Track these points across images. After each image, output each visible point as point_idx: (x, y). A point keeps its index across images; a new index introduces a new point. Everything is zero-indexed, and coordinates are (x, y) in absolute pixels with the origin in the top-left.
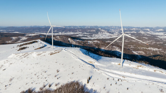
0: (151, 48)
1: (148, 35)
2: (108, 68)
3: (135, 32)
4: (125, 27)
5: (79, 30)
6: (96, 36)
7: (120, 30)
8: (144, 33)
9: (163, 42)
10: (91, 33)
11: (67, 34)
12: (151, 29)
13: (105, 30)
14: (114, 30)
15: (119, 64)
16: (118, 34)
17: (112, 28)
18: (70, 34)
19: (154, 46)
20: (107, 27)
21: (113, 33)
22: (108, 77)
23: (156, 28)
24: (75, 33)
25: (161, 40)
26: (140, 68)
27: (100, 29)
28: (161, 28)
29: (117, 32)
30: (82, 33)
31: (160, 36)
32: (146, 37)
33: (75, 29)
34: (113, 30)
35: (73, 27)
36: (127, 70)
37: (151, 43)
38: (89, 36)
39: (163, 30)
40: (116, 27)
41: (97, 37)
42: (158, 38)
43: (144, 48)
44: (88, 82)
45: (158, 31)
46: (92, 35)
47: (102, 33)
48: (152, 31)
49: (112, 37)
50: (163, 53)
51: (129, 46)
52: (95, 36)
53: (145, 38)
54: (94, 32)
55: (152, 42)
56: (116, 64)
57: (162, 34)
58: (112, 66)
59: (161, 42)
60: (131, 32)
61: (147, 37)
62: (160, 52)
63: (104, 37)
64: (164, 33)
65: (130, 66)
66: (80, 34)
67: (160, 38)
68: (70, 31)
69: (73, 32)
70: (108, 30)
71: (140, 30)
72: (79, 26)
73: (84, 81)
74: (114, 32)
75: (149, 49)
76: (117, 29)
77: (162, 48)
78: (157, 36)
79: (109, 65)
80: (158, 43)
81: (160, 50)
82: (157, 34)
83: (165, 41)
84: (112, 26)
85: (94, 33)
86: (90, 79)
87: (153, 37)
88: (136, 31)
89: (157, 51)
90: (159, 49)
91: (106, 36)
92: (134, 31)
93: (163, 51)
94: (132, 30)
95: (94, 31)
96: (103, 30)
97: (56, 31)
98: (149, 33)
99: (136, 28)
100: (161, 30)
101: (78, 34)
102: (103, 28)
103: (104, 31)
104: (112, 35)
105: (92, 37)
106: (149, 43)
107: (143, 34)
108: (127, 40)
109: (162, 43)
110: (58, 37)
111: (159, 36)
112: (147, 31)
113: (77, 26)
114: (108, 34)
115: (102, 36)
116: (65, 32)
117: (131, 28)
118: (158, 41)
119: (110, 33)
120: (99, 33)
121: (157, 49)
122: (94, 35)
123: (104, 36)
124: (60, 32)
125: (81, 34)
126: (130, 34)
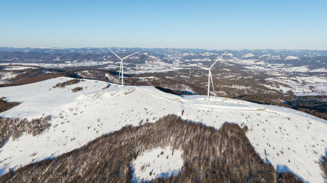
0: (236, 86)
1: (230, 65)
2: (195, 103)
3: (209, 60)
4: (191, 50)
5: (106, 58)
6: (142, 68)
7: (182, 55)
8: (223, 60)
9: (253, 75)
10: (132, 62)
11: (84, 65)
12: (236, 53)
13: (156, 55)
14: (173, 57)
15: (205, 100)
16: (181, 64)
17: (169, 51)
18: (91, 65)
19: (240, 83)
20: (159, 50)
21: (170, 62)
22: (198, 110)
23: (242, 52)
24: (100, 63)
25: (250, 72)
26: (225, 101)
27: (146, 54)
28: (250, 52)
29: (178, 59)
30: (113, 62)
31: (249, 66)
32: (228, 69)
33: (99, 55)
34: (169, 56)
35: (91, 49)
36: (214, 103)
37: (235, 78)
38: (129, 69)
39: (253, 55)
40: (174, 50)
41: (144, 70)
42: (247, 69)
43: (226, 86)
44: (182, 115)
45: (246, 57)
46: (135, 66)
47: (151, 62)
48: (237, 56)
49: (171, 70)
50: (252, 92)
51: (202, 84)
52: (139, 68)
54: (136, 60)
55: (237, 77)
56: (202, 99)
57: (251, 62)
58: (199, 101)
59: (250, 75)
60: (203, 60)
61: (228, 67)
62: (248, 92)
63: (158, 70)
64: (255, 60)
65: (216, 101)
66: (110, 64)
67: (248, 69)
68: (89, 60)
69: (95, 61)
70: (161, 55)
71: (216, 56)
72: (103, 48)
73: (179, 114)
74: (173, 60)
75: (233, 87)
76: (177, 53)
77: (251, 86)
78: (245, 65)
79: (196, 101)
80: (245, 78)
81: (249, 88)
82: (244, 62)
83: (255, 73)
84: (167, 49)
85: (136, 62)
86: (183, 112)
87: (238, 68)
88: (210, 57)
89: (244, 90)
90: (246, 86)
91: (160, 68)
92: (208, 57)
93: (252, 90)
94: (204, 55)
95: (137, 58)
96: (153, 57)
97: (58, 59)
98: (231, 60)
99: (210, 52)
100: (251, 55)
101: (106, 65)
102: (151, 52)
103: (156, 58)
104: (171, 65)
105: (135, 70)
106: (232, 78)
107: (222, 62)
108: (198, 75)
109: (251, 77)
110: (86, 71)
111: (247, 66)
112: (229, 57)
113: (99, 49)
114: (163, 64)
115: (152, 68)
116: (79, 62)
117: (202, 53)
118: (246, 74)
119: (166, 61)
120: (146, 62)
121: (244, 87)
122: (137, 66)
123: (156, 67)
124: (68, 62)
125: (113, 64)
126: (201, 64)
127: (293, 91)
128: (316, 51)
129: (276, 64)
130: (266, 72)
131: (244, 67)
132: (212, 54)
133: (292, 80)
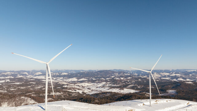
3: (12, 77)
23: (33, 71)
28: (38, 71)
39: (41, 74)
45: (37, 74)
48: (31, 74)
53: (32, 83)
61: (32, 81)
64: (44, 76)
71: (17, 74)
89: (60, 95)
92: (10, 75)
93: (65, 95)
94: (6, 74)
99: (11, 71)
100: (40, 73)
107: (24, 78)
108: (13, 88)
111: (43, 79)
112: (26, 75)
127: (84, 92)
128: (72, 70)
129: (58, 78)
130: (58, 82)
131: (41, 80)
132: (13, 73)
133: (77, 86)
